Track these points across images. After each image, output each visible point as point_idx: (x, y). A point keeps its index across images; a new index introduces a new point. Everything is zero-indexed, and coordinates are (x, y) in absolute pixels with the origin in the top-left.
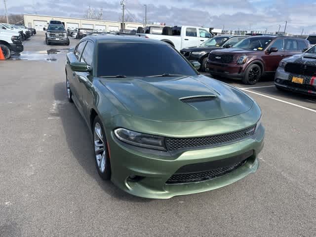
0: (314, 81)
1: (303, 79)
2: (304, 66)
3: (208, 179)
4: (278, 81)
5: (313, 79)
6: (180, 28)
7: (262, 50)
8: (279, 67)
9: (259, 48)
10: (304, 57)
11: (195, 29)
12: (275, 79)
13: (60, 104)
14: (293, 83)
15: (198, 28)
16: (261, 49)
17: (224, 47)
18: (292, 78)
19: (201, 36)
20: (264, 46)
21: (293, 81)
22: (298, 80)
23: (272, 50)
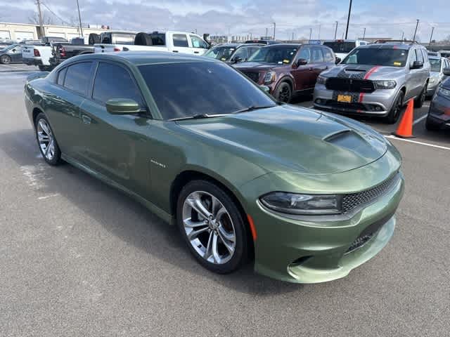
0: (363, 99)
1: (350, 97)
2: (349, 80)
3: (368, 238)
4: (319, 101)
5: (362, 97)
6: (164, 35)
7: (289, 63)
8: (317, 84)
9: (285, 61)
10: (346, 70)
11: (185, 36)
12: (314, 99)
13: (37, 173)
14: (339, 102)
15: (188, 35)
16: (287, 61)
17: (232, 60)
18: (337, 97)
19: (194, 47)
20: (290, 58)
21: (339, 100)
22: (345, 98)
23: (301, 63)
